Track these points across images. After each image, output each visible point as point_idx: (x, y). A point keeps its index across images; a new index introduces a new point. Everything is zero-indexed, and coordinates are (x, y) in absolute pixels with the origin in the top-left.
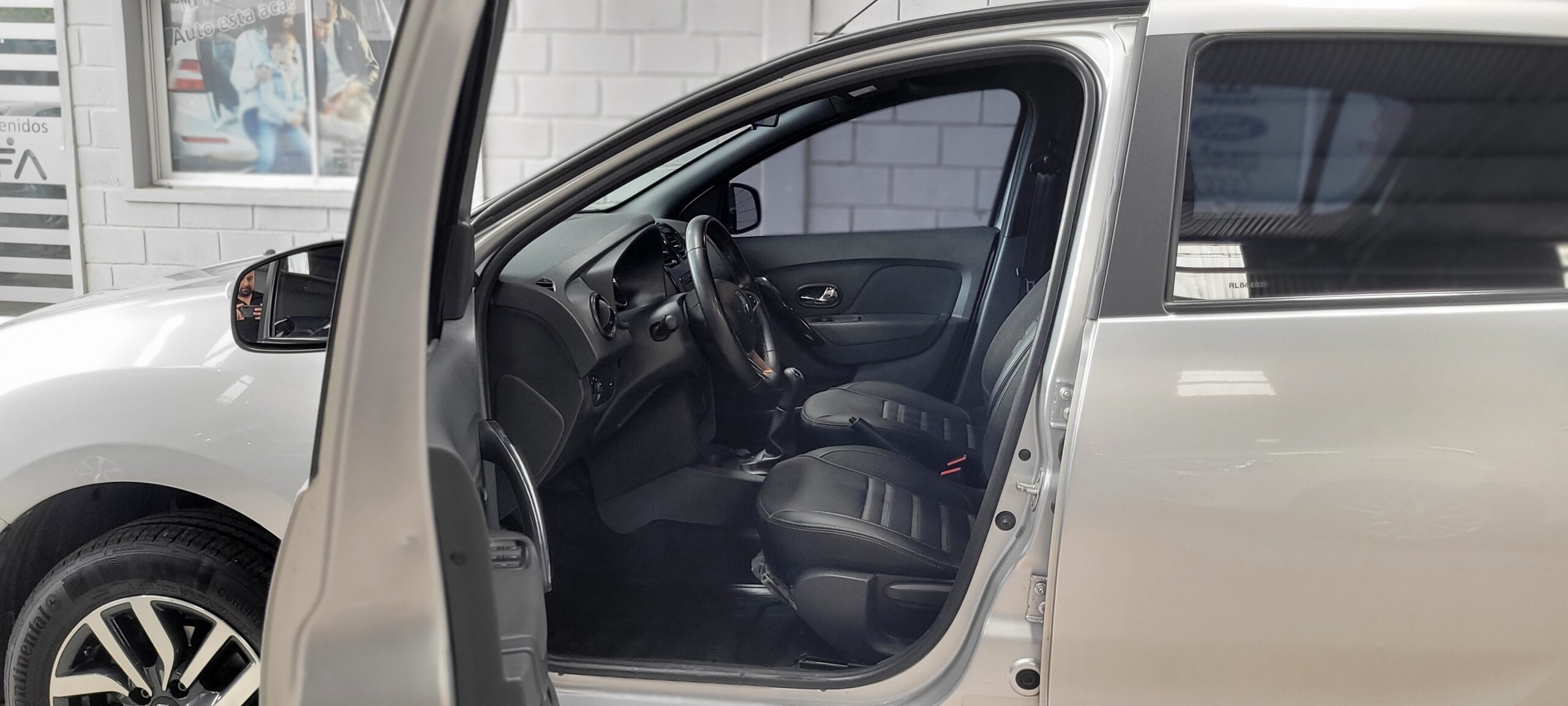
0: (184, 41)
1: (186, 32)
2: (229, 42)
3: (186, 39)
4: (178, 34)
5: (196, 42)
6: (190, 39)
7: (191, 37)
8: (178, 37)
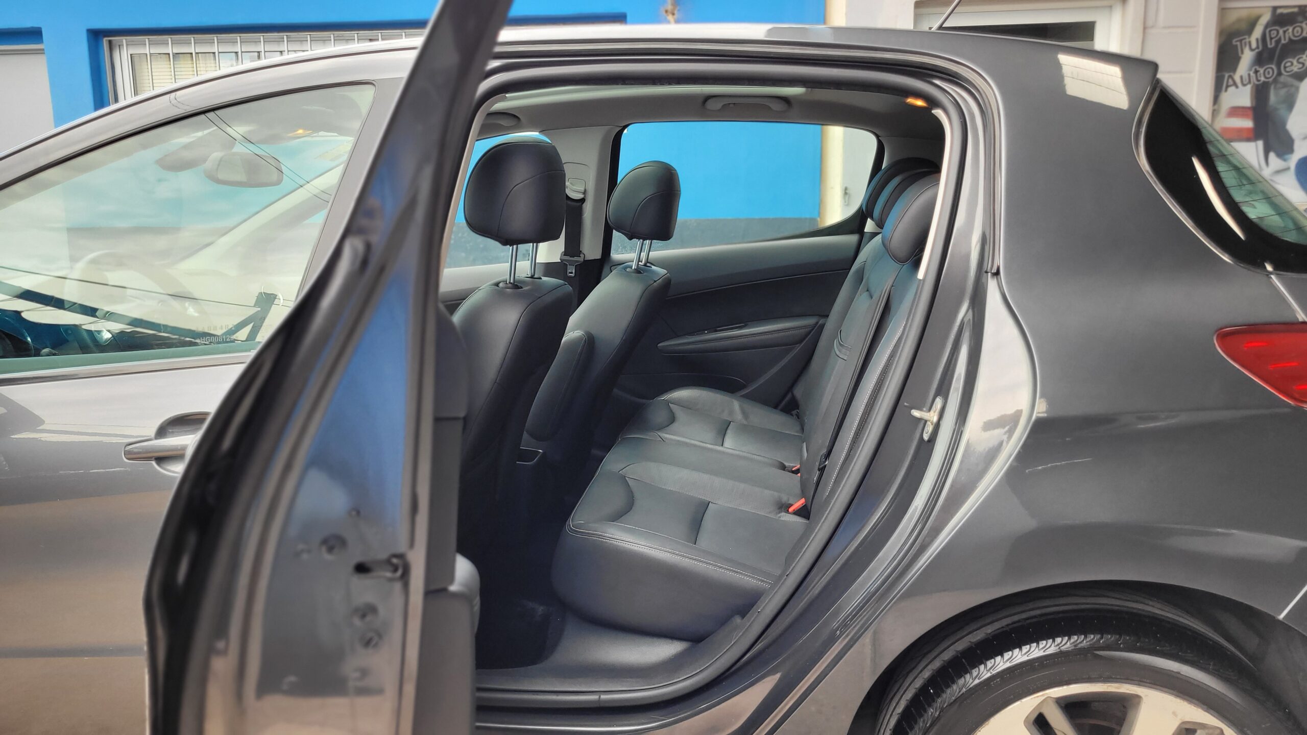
0: (1237, 87)
1: (1241, 77)
2: (1292, 86)
3: (1239, 84)
4: (1230, 81)
5: (1252, 87)
6: (1244, 85)
7: (1245, 83)
8: (1231, 82)
